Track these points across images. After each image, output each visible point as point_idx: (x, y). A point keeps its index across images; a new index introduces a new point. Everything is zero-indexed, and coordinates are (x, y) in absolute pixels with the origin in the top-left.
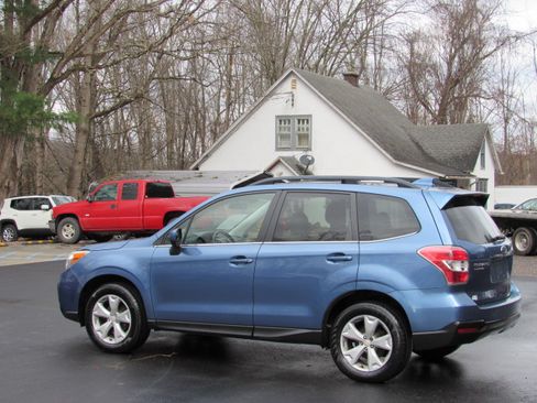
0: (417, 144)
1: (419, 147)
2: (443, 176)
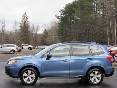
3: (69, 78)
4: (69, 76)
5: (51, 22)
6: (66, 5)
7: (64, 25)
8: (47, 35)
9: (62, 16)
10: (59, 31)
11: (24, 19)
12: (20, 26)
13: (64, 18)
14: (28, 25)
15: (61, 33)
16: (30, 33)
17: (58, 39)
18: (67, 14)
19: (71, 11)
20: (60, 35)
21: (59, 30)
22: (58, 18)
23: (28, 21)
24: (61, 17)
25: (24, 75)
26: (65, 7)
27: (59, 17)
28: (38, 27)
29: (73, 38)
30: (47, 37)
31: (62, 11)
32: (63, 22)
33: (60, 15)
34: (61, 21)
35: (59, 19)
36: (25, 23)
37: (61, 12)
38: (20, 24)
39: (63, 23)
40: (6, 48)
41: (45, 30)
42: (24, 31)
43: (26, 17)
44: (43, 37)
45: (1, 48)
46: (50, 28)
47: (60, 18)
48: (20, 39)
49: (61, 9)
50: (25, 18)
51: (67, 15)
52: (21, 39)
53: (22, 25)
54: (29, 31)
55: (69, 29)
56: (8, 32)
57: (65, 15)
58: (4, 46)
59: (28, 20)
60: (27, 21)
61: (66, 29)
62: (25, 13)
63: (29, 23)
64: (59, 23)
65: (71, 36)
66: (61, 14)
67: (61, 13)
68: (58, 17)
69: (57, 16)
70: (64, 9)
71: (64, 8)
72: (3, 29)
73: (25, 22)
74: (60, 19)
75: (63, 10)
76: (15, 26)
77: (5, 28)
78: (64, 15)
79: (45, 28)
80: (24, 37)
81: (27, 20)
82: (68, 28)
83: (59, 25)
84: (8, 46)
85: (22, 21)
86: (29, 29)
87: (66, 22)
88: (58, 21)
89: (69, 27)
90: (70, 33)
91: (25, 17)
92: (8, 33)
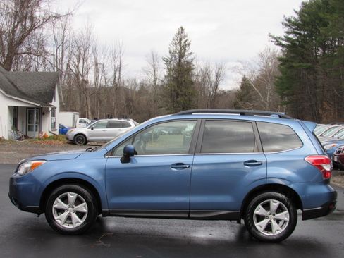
0: (12, 83)
1: (15, 86)
2: (39, 105)
3: (189, 218)
4: (189, 213)
5: (261, 55)
6: (303, 3)
7: (294, 65)
8: (248, 92)
9: (291, 36)
10: (283, 83)
11: (178, 47)
12: (166, 66)
13: (297, 43)
14: (188, 63)
15: (287, 88)
16: (194, 88)
17: (281, 105)
18: (306, 30)
19: (317, 22)
20: (285, 94)
21: (281, 78)
22: (279, 44)
23: (190, 54)
24: (288, 39)
25: (55, 206)
26: (298, 10)
27: (282, 39)
28: (220, 69)
29: (322, 103)
30: (250, 100)
31: (289, 23)
32: (292, 55)
33: (285, 34)
34: (288, 52)
35: (280, 48)
36: (180, 60)
37: (286, 25)
38: (168, 62)
39: (291, 57)
40: (106, 129)
41: (244, 79)
42: (178, 82)
43: (183, 41)
44: (238, 101)
45: (92, 129)
46: (257, 74)
47: (284, 42)
48: (167, 105)
49: (287, 17)
50: (182, 43)
51: (305, 33)
52: (170, 104)
53: (174, 64)
54: (192, 83)
55: (310, 77)
56: (136, 84)
57: (300, 34)
58: (102, 125)
59: (190, 49)
60: (186, 53)
61: (302, 75)
62: (182, 28)
63: (192, 60)
64: (280, 59)
65: (318, 98)
66: (288, 33)
67: (286, 29)
68: (278, 41)
69: (275, 39)
70: (297, 17)
71: (296, 12)
72: (117, 76)
73: (181, 55)
74: (283, 46)
75: (293, 20)
76: (151, 67)
77: (121, 73)
78: (296, 33)
79: (243, 72)
80: (178, 99)
81: (187, 49)
82: (308, 73)
83: (281, 64)
84: (110, 125)
85: (172, 54)
86: (192, 75)
87: (302, 56)
88: (278, 50)
89: (312, 70)
90: (316, 88)
91: (181, 40)
92: (135, 88)
